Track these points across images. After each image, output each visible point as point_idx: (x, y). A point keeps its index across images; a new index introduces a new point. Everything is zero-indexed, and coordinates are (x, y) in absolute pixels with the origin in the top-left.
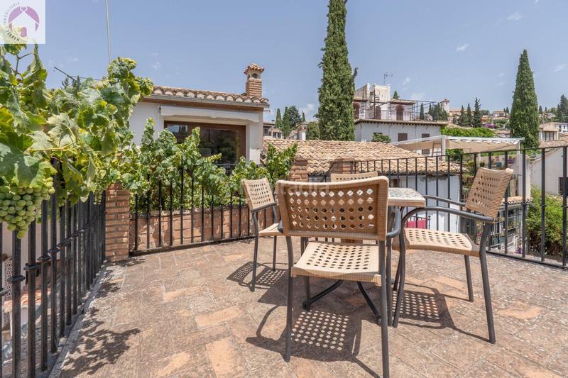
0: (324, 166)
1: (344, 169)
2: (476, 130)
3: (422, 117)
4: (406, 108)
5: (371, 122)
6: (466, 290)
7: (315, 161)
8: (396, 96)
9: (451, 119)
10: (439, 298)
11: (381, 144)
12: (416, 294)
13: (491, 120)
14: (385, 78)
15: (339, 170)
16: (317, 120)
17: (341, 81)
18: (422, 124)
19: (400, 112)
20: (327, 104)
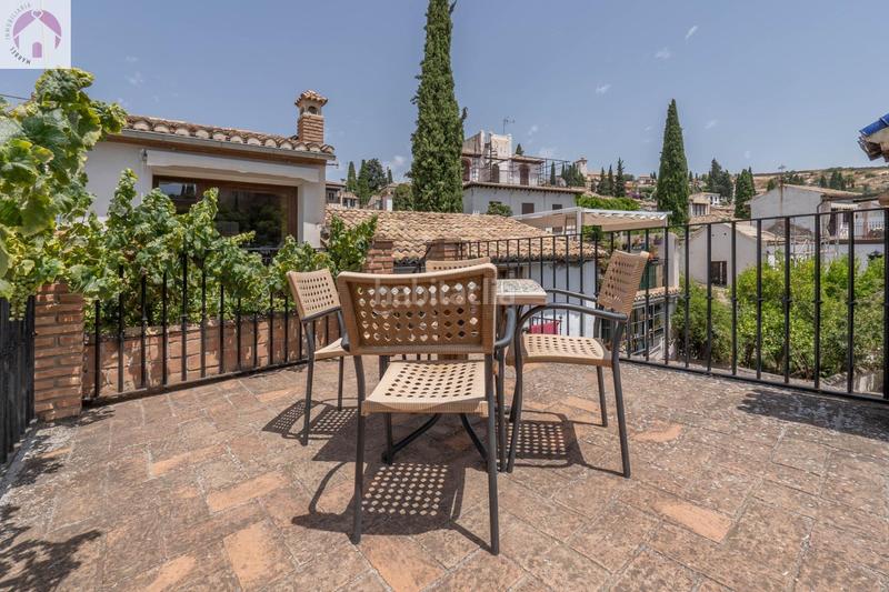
0: (418, 249)
1: (446, 254)
2: (619, 200)
3: (553, 181)
4: (533, 169)
5: (487, 186)
6: (599, 412)
7: (405, 243)
8: (519, 151)
9: (589, 185)
10: (567, 425)
11: (498, 217)
12: (538, 424)
13: (636, 188)
14: (505, 126)
15: (439, 255)
16: (409, 181)
17: (444, 125)
18: (552, 191)
19: (524, 174)
20: (424, 159)
